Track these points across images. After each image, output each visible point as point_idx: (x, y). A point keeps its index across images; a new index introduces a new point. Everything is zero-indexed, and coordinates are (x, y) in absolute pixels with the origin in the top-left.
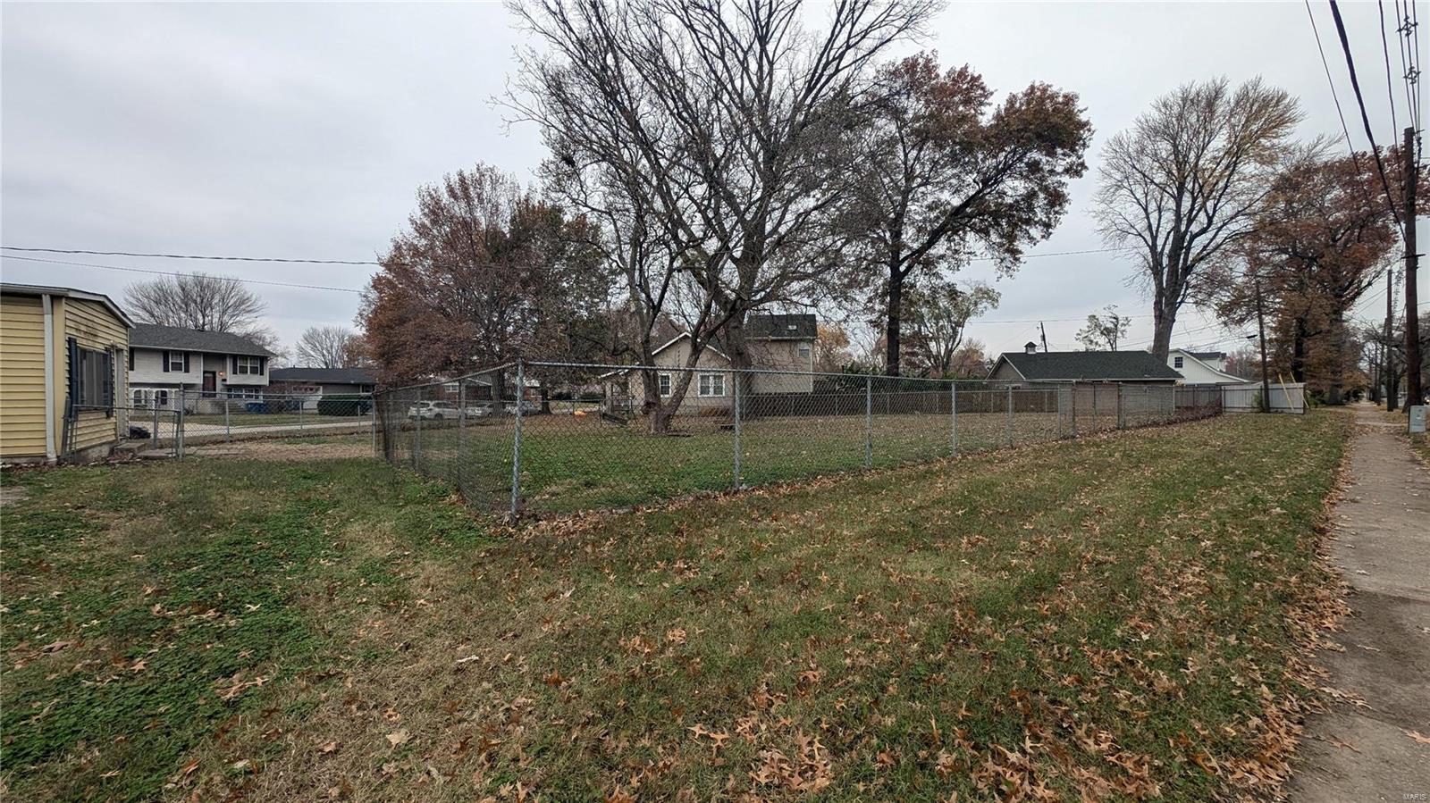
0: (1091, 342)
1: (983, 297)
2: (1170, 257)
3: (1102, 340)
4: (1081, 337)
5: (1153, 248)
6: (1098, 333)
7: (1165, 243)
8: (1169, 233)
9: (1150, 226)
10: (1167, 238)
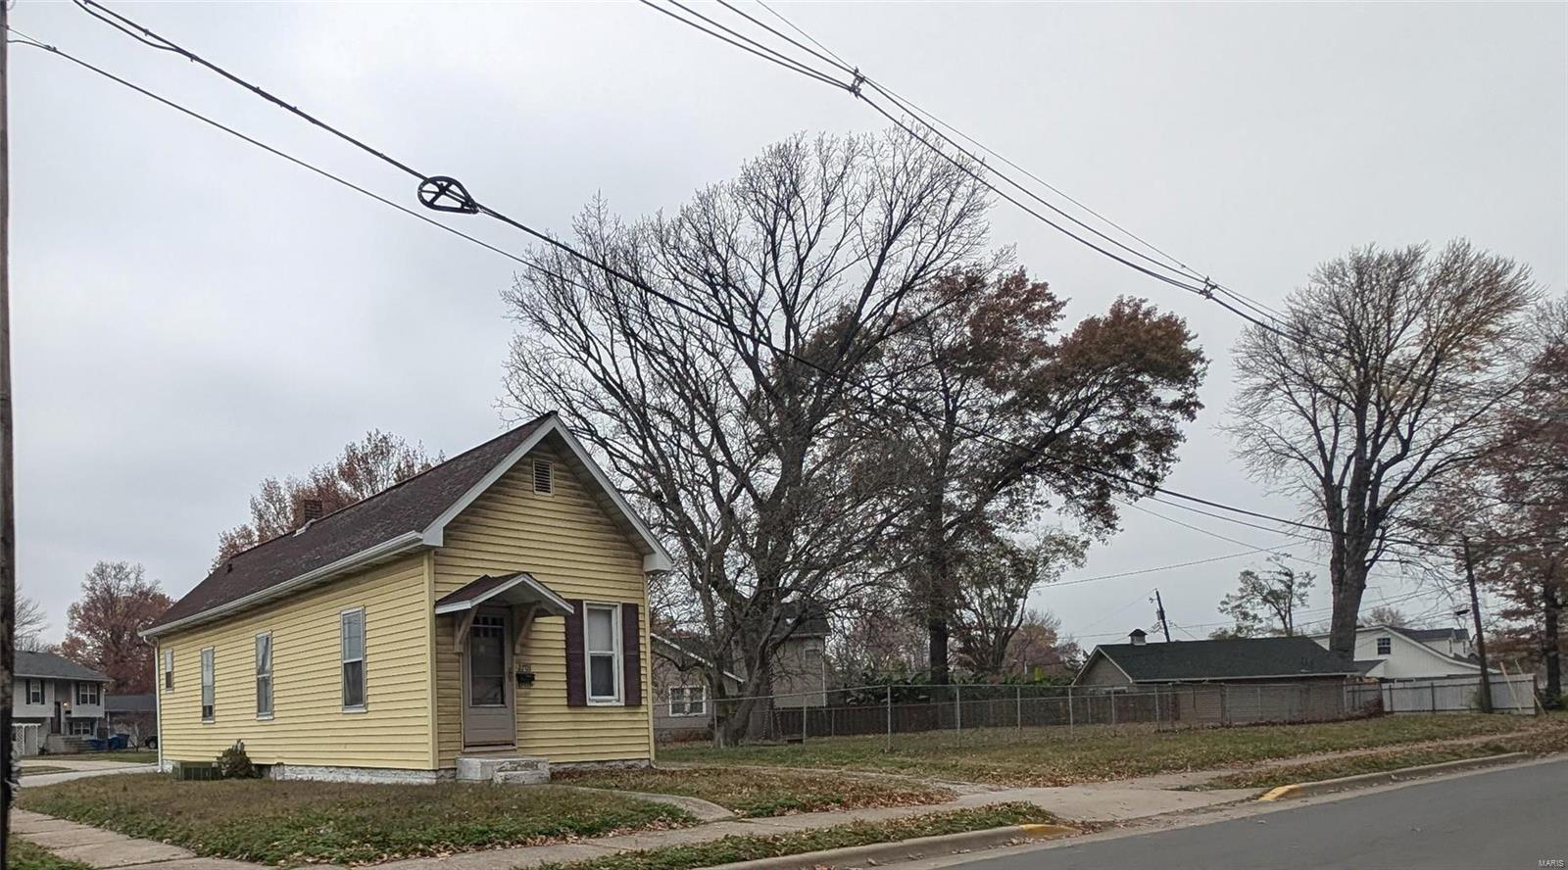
0: (1245, 615)
1: (1058, 551)
2: (1351, 495)
3: (1265, 611)
4: (1229, 607)
5: (1327, 480)
6: (1259, 599)
7: (1342, 471)
8: (1350, 458)
9: (1321, 446)
10: (1347, 467)
